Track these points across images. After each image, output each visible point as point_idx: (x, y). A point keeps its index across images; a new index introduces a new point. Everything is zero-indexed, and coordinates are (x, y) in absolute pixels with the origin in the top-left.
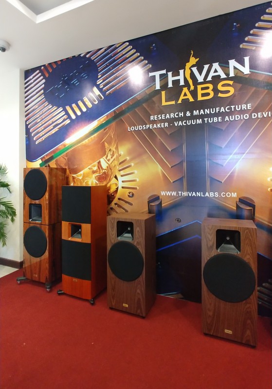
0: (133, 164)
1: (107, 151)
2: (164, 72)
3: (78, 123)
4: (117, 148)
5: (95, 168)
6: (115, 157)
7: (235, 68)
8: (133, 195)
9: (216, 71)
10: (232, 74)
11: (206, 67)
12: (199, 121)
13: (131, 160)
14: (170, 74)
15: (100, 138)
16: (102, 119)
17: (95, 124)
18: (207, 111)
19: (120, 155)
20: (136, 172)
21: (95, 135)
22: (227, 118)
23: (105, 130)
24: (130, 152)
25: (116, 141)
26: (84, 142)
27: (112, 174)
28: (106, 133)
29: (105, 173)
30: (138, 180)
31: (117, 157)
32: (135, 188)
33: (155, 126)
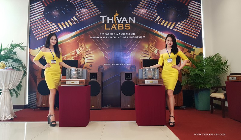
0: (92, 53)
1: (80, 46)
2: (106, 16)
3: (64, 32)
4: (85, 45)
5: (73, 54)
6: (84, 49)
7: (130, 20)
8: (92, 65)
9: (124, 20)
10: (130, 22)
11: (121, 18)
12: (119, 37)
13: (91, 51)
14: (108, 18)
15: (77, 40)
16: (78, 32)
17: (74, 33)
18: (121, 34)
19: (86, 48)
20: (93, 56)
21: (74, 38)
22: (128, 37)
23: (79, 37)
24: (91, 47)
25: (84, 42)
26: (67, 41)
27: (82, 56)
28: (80, 38)
29: (78, 56)
30: (94, 59)
31: (85, 49)
32: (93, 63)
33: (102, 37)
